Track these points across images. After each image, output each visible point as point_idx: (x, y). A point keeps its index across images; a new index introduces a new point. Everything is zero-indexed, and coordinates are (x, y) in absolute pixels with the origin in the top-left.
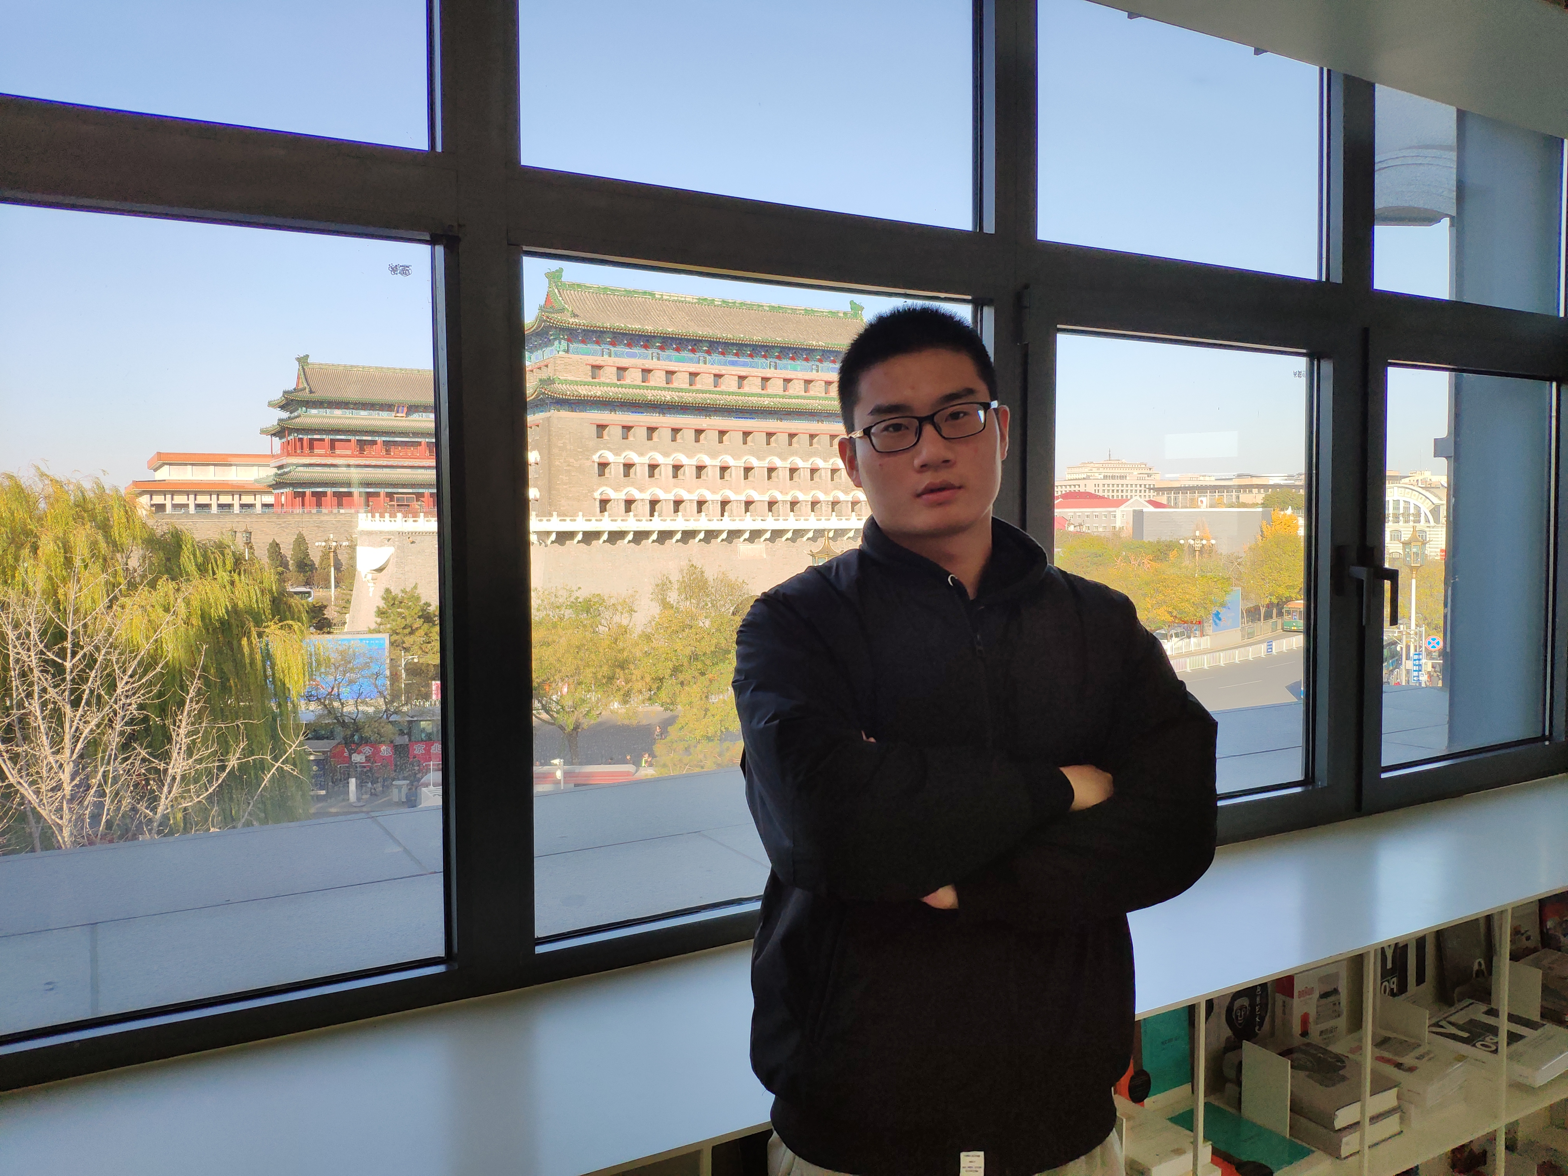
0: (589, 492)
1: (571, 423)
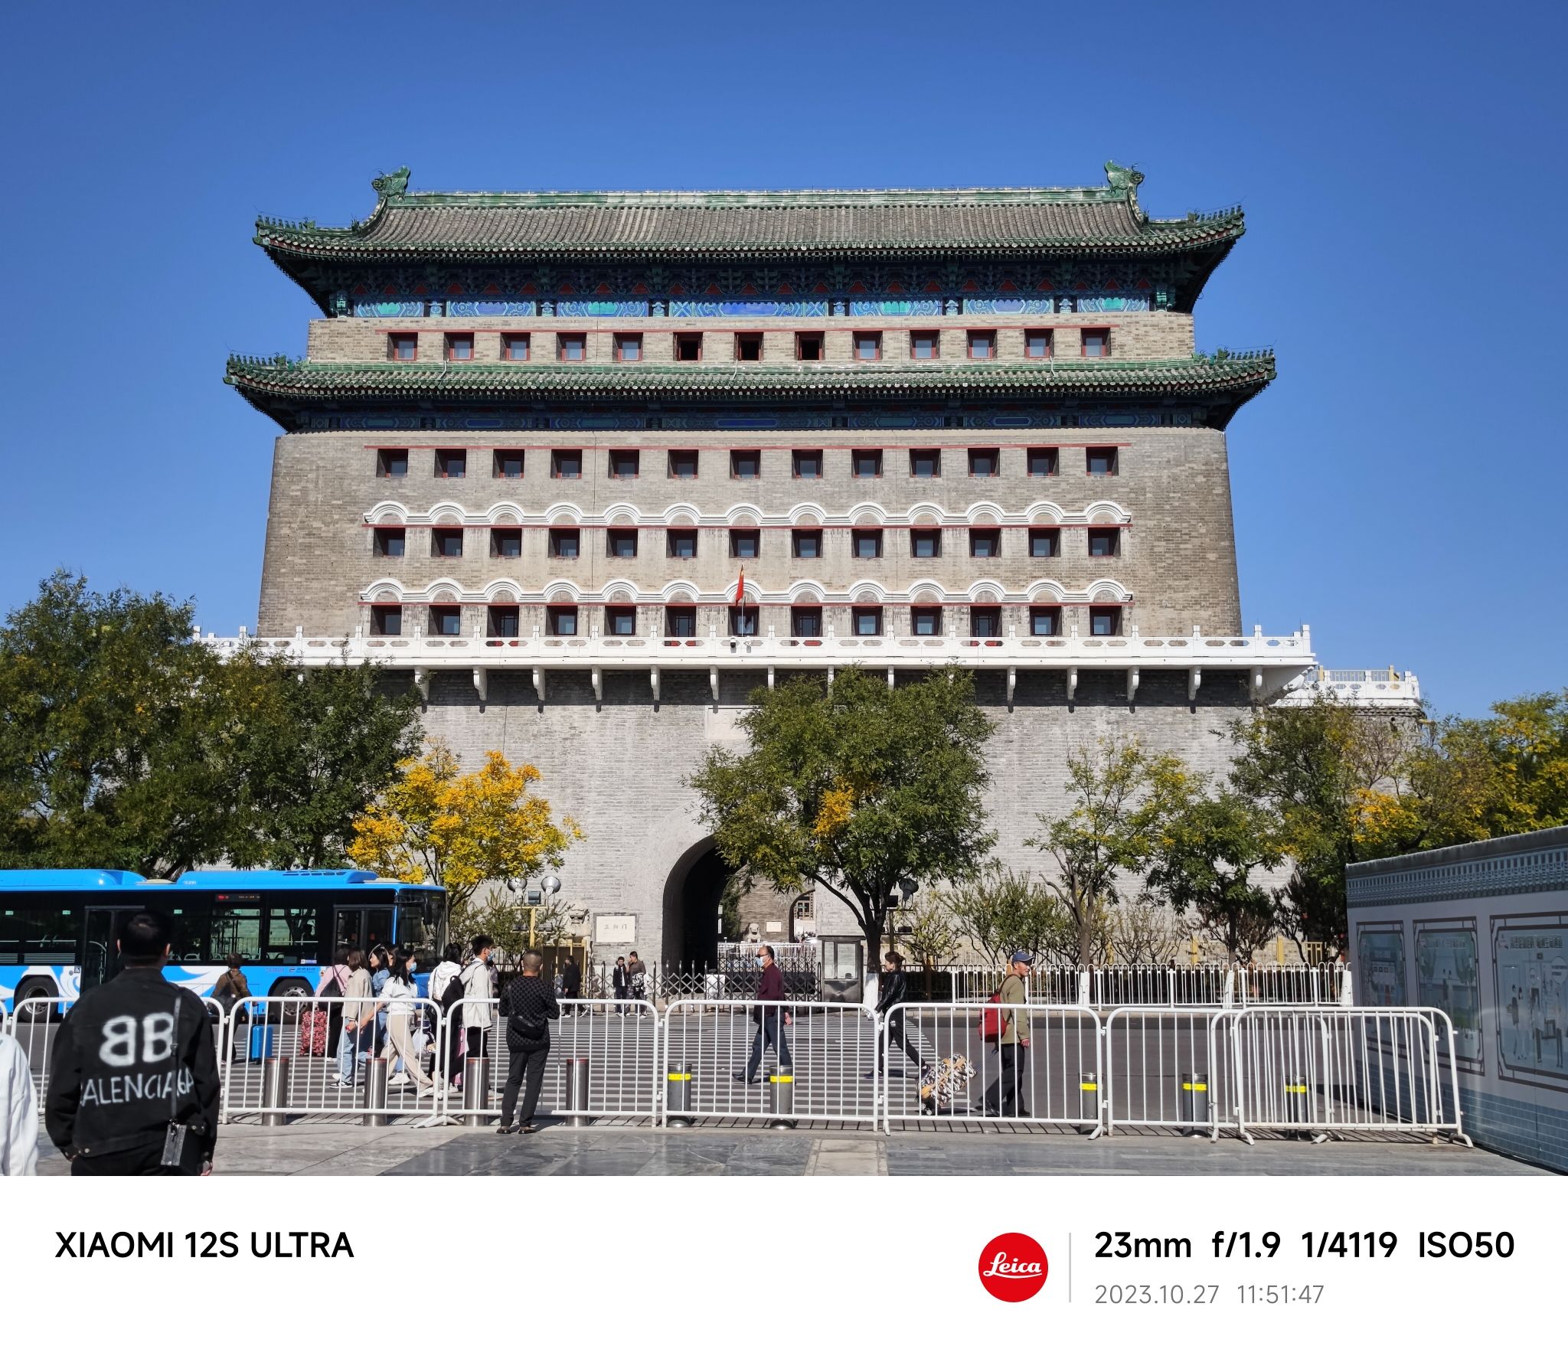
0: (349, 590)
1: (322, 450)
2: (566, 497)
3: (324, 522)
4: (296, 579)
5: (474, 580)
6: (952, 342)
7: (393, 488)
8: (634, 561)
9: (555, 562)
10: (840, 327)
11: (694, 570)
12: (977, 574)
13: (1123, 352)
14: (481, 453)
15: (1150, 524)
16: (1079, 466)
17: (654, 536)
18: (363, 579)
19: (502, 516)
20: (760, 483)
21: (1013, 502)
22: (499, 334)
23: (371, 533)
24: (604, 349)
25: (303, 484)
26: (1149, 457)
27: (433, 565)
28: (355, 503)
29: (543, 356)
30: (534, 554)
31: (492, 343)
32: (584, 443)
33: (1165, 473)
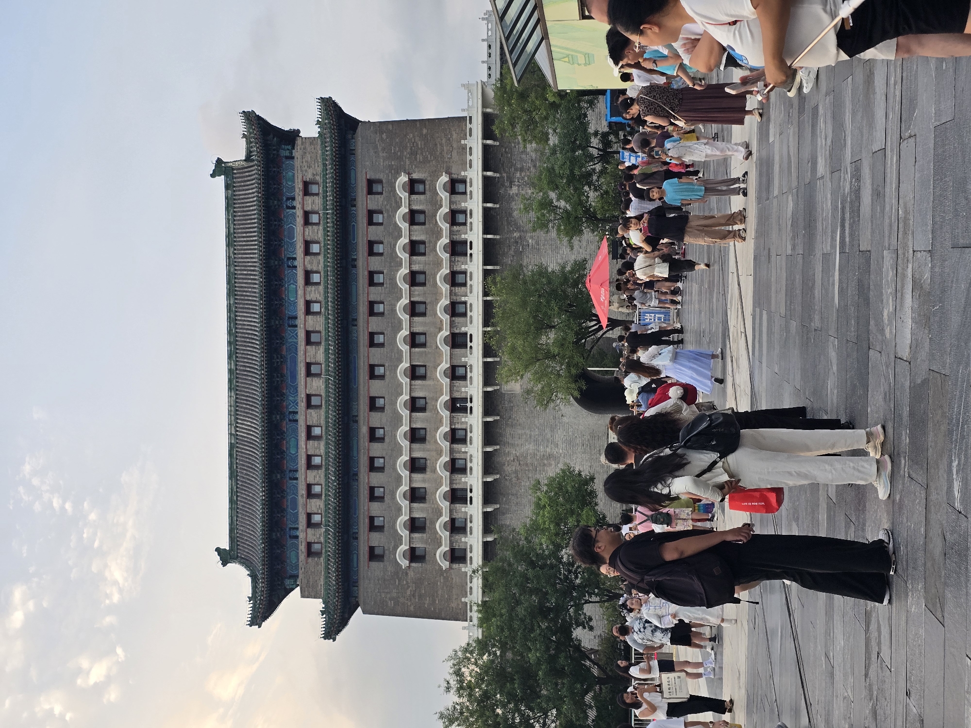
0: (443, 575)
1: (370, 590)
2: (395, 464)
3: (408, 589)
4: (437, 602)
5: (437, 511)
6: (311, 263)
7: (390, 554)
8: (428, 429)
9: (428, 470)
10: (303, 322)
11: (432, 399)
12: (434, 253)
14: (371, 509)
15: (408, 162)
16: (378, 199)
17: (415, 419)
18: (437, 568)
19: (404, 497)
21: (396, 234)
22: (308, 500)
23: (413, 565)
24: (316, 445)
25: (387, 600)
26: (373, 163)
27: (430, 533)
28: (398, 573)
29: (320, 477)
30: (424, 481)
31: (313, 503)
32: (366, 455)
33: (381, 154)
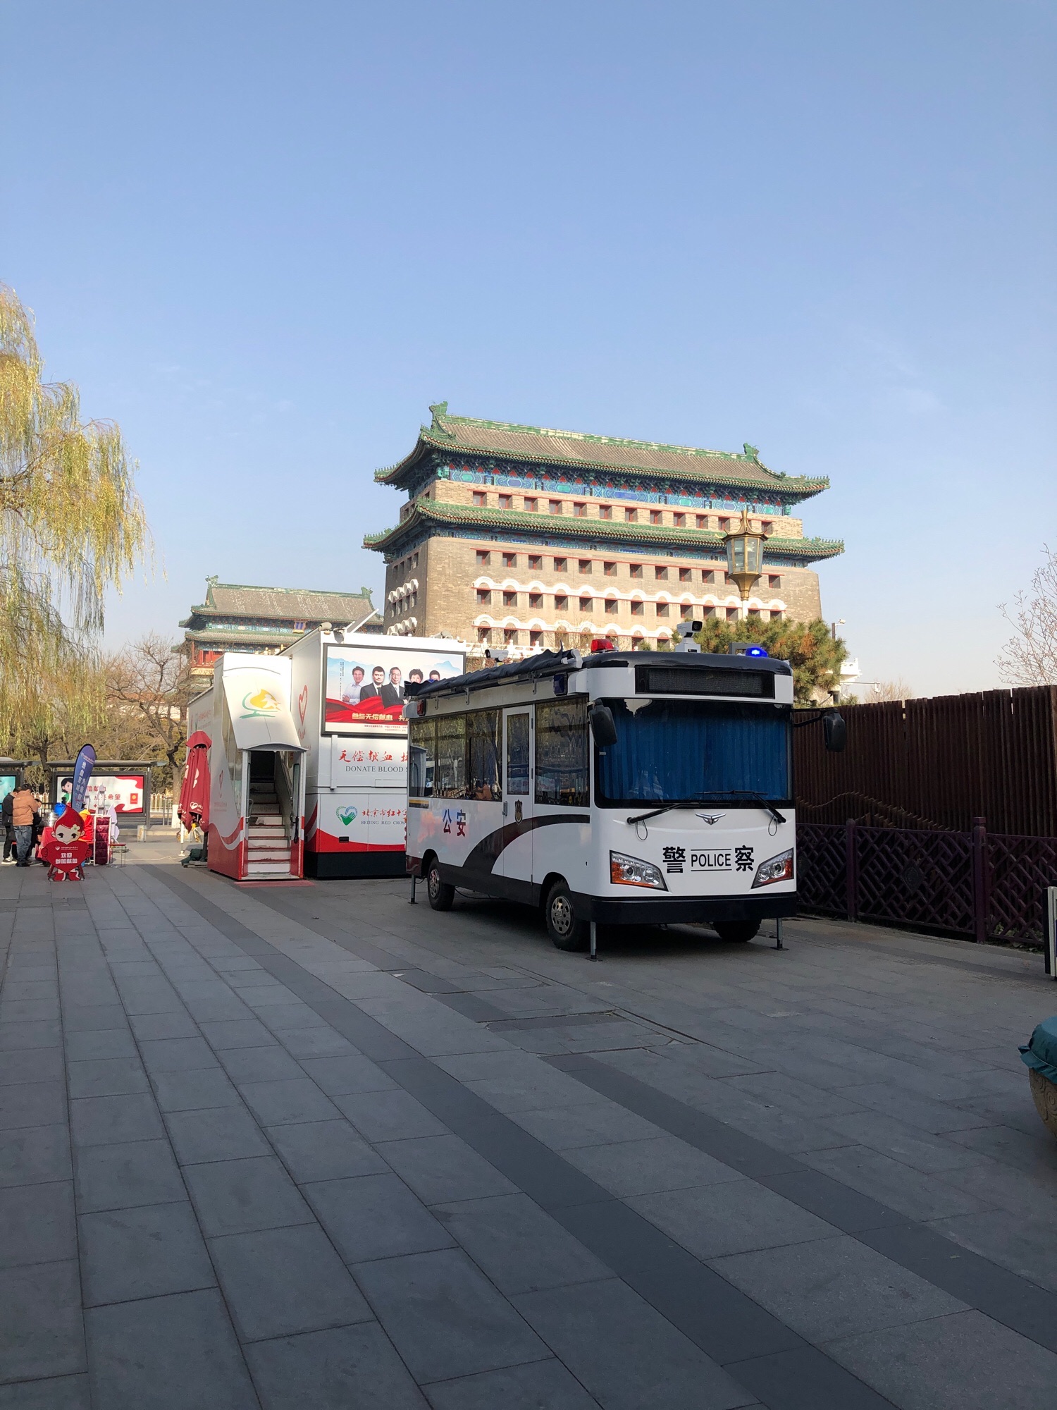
0: (467, 619)
1: (450, 548)
2: (561, 580)
3: (454, 585)
4: (442, 612)
5: (523, 617)
6: (713, 521)
7: (485, 571)
8: (591, 614)
9: (558, 611)
10: (668, 509)
13: (777, 534)
14: (523, 556)
15: (793, 610)
16: (766, 583)
17: (599, 602)
18: (474, 614)
19: (534, 588)
20: (642, 580)
22: (523, 497)
23: (475, 591)
24: (571, 510)
25: (443, 565)
26: (790, 581)
27: (505, 609)
28: (468, 577)
30: (549, 607)
31: (520, 501)
32: (567, 555)
33: (797, 589)
